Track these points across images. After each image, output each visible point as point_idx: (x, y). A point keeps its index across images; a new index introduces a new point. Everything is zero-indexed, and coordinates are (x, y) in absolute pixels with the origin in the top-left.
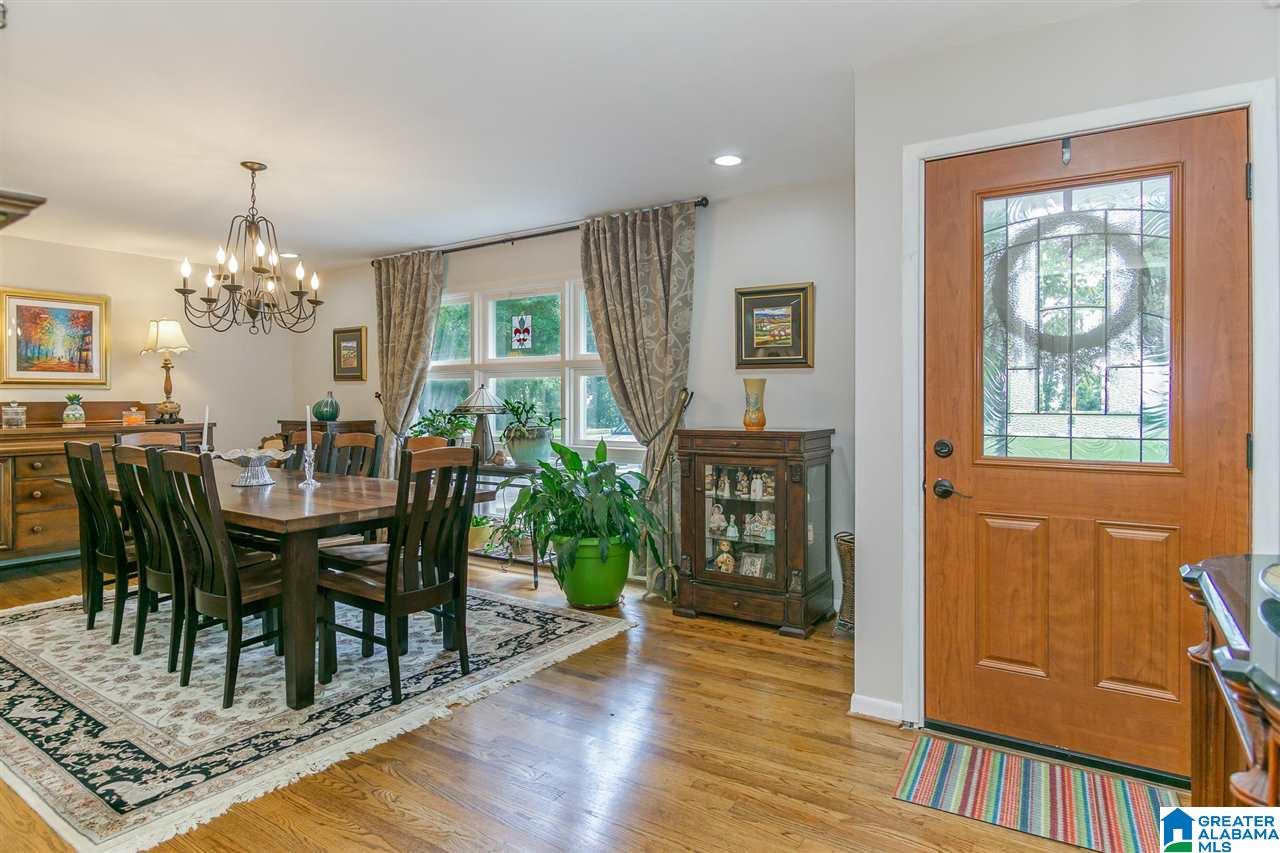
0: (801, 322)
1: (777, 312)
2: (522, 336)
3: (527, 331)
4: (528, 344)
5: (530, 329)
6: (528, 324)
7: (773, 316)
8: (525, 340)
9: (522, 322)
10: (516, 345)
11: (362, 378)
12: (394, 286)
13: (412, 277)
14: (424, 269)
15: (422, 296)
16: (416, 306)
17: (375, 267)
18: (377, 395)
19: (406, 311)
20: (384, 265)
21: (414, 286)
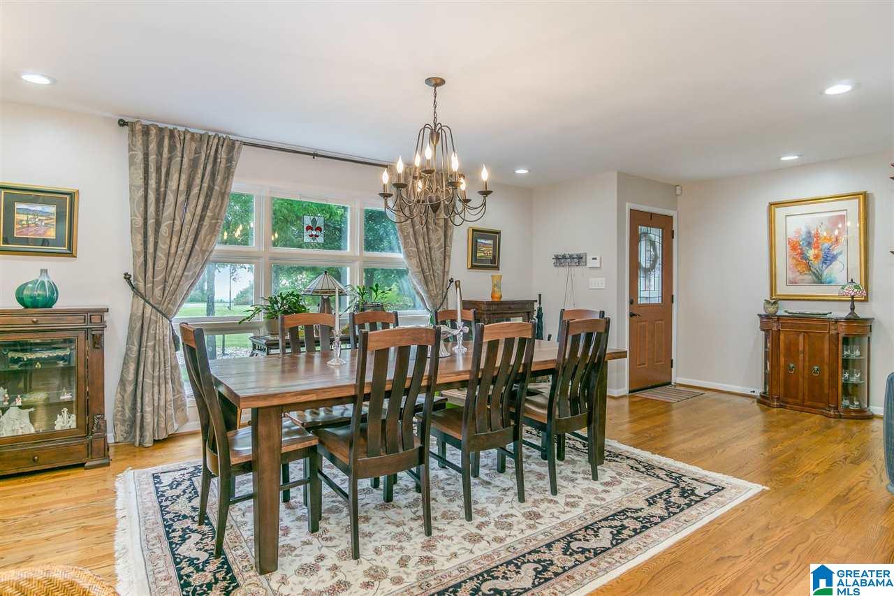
0: (497, 247)
1: (486, 242)
2: (314, 233)
3: (319, 229)
4: (321, 240)
5: (323, 228)
6: (320, 223)
7: (485, 244)
8: (316, 236)
9: (314, 221)
10: (307, 239)
11: (71, 253)
12: (170, 159)
13: (207, 157)
14: (223, 155)
15: (219, 178)
16: (211, 189)
17: (132, 130)
18: (127, 277)
19: (195, 191)
20: (153, 132)
21: (209, 167)
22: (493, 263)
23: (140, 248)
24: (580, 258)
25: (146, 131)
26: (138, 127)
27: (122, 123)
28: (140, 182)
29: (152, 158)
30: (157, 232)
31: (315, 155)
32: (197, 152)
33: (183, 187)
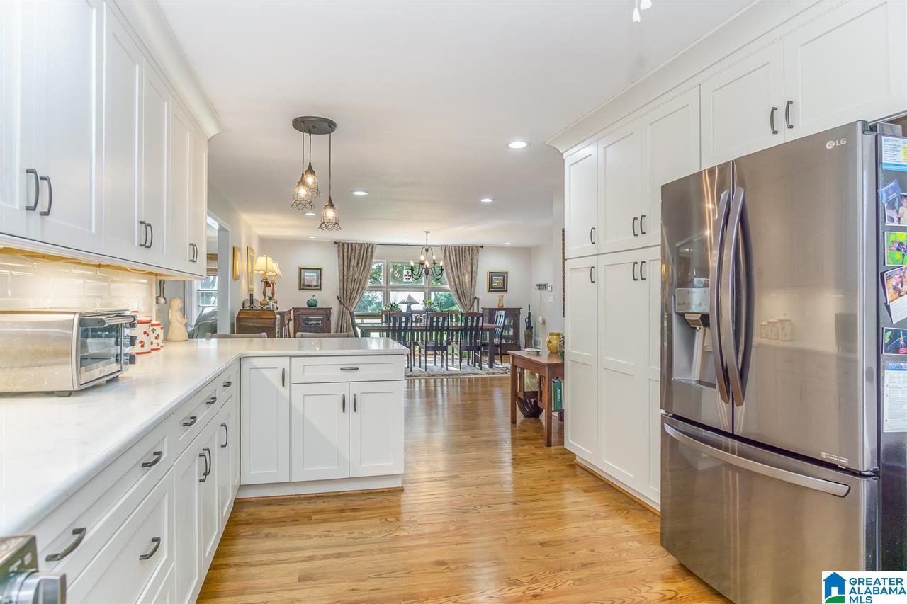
0: (505, 280)
7: (498, 279)
8: (409, 279)
10: (405, 280)
11: (320, 289)
12: (351, 254)
13: (364, 252)
14: (370, 250)
15: (368, 260)
16: (365, 263)
17: (339, 245)
18: (338, 297)
19: (360, 265)
20: (346, 245)
21: (365, 256)
22: (503, 288)
23: (342, 287)
24: (545, 285)
25: (343, 244)
26: (341, 244)
27: (336, 243)
28: (342, 264)
29: (345, 254)
30: (347, 281)
31: (407, 245)
32: (360, 250)
33: (355, 264)
